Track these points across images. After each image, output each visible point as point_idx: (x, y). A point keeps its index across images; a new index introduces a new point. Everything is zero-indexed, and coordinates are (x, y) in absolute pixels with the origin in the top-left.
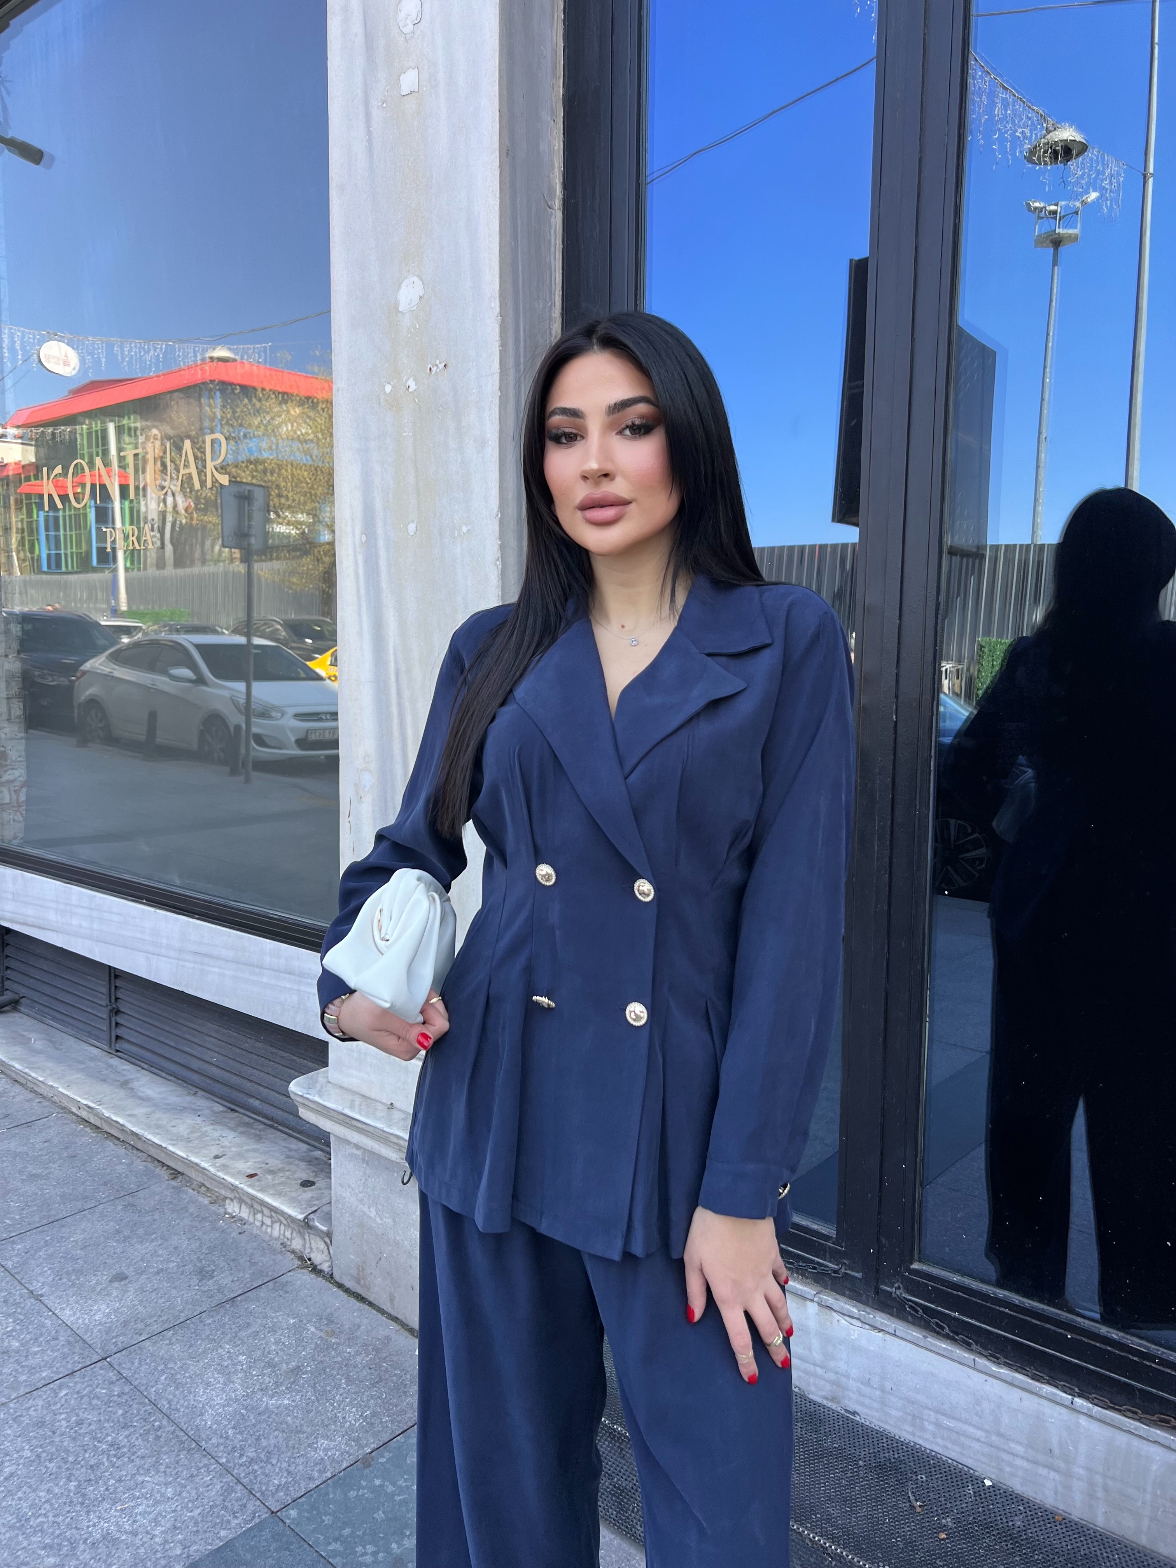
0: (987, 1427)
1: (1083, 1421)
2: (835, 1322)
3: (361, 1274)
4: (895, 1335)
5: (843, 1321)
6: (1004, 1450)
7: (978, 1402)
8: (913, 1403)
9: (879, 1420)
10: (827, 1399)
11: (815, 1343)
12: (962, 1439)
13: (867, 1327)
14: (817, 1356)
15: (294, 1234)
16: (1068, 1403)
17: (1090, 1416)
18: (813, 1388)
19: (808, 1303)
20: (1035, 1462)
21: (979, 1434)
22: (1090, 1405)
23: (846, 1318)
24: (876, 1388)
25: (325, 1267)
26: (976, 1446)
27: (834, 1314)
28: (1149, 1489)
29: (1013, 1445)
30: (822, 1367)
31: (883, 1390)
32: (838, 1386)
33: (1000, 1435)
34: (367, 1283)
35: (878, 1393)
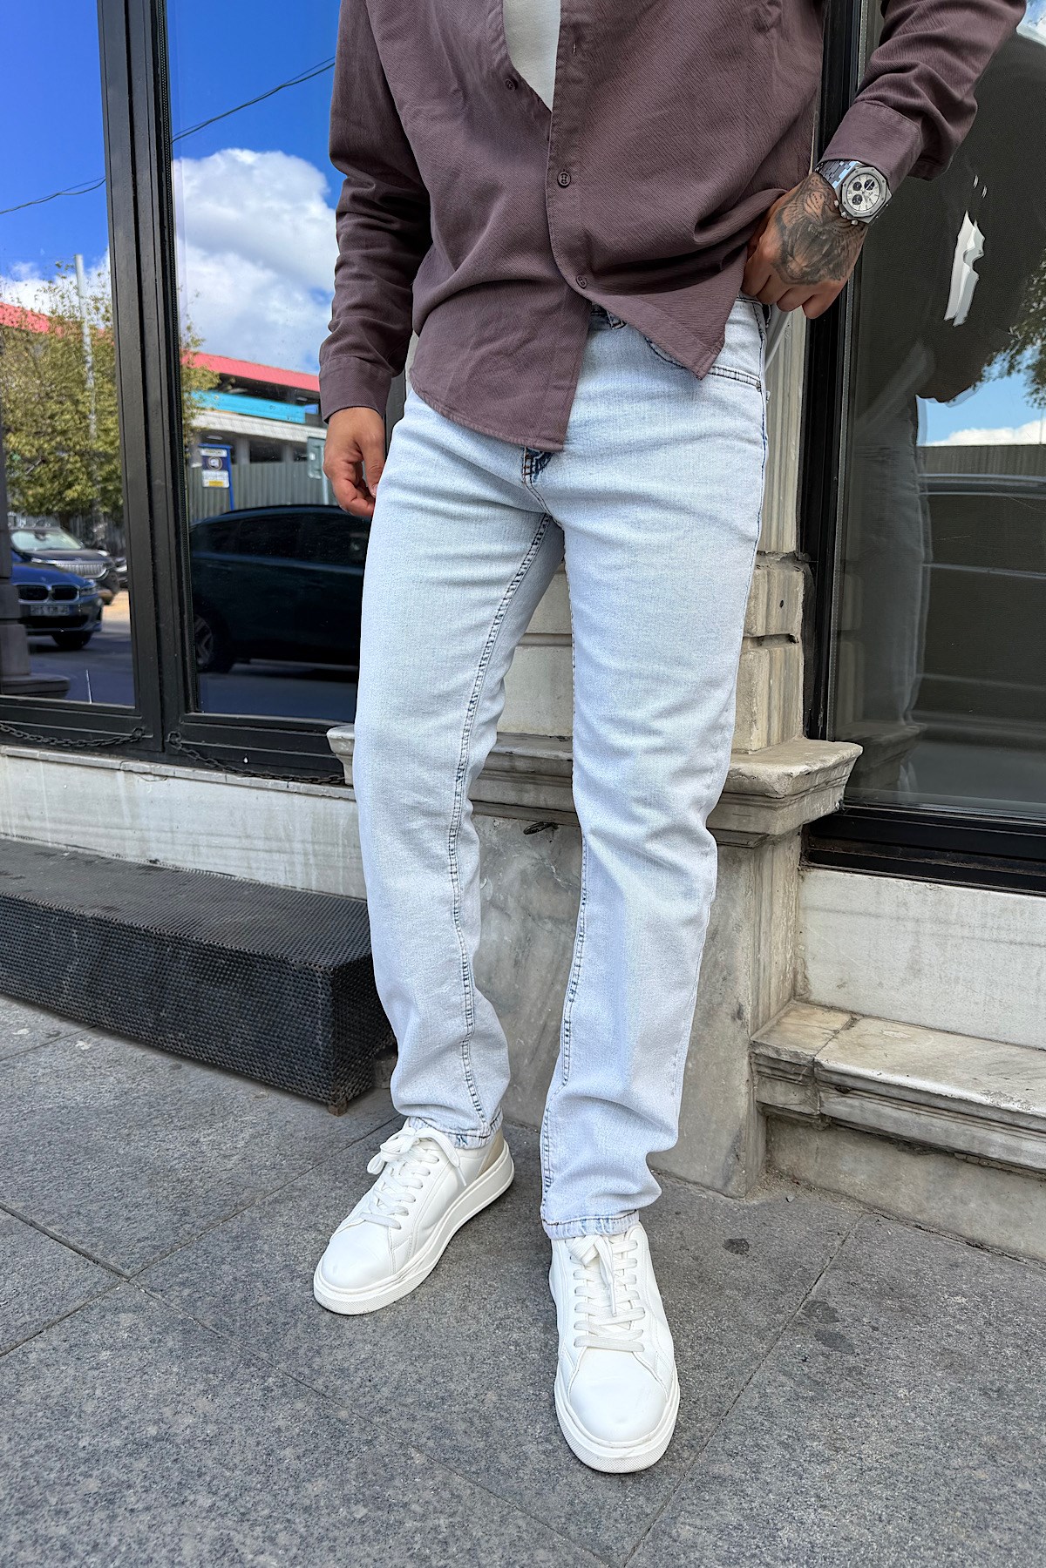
0: (239, 834)
1: (297, 798)
2: (136, 783)
4: (174, 777)
5: (141, 780)
6: (251, 849)
7: (232, 814)
8: (191, 834)
9: (173, 860)
10: (138, 856)
11: (125, 808)
12: (225, 851)
13: (157, 778)
14: (127, 821)
16: (285, 788)
17: (300, 793)
18: (128, 851)
19: (118, 773)
20: (270, 851)
21: (233, 842)
22: (299, 784)
23: (144, 776)
24: (167, 832)
26: (234, 853)
27: (135, 776)
28: (340, 842)
29: (256, 842)
30: (131, 829)
31: (172, 832)
32: (143, 841)
33: (248, 837)
35: (170, 835)
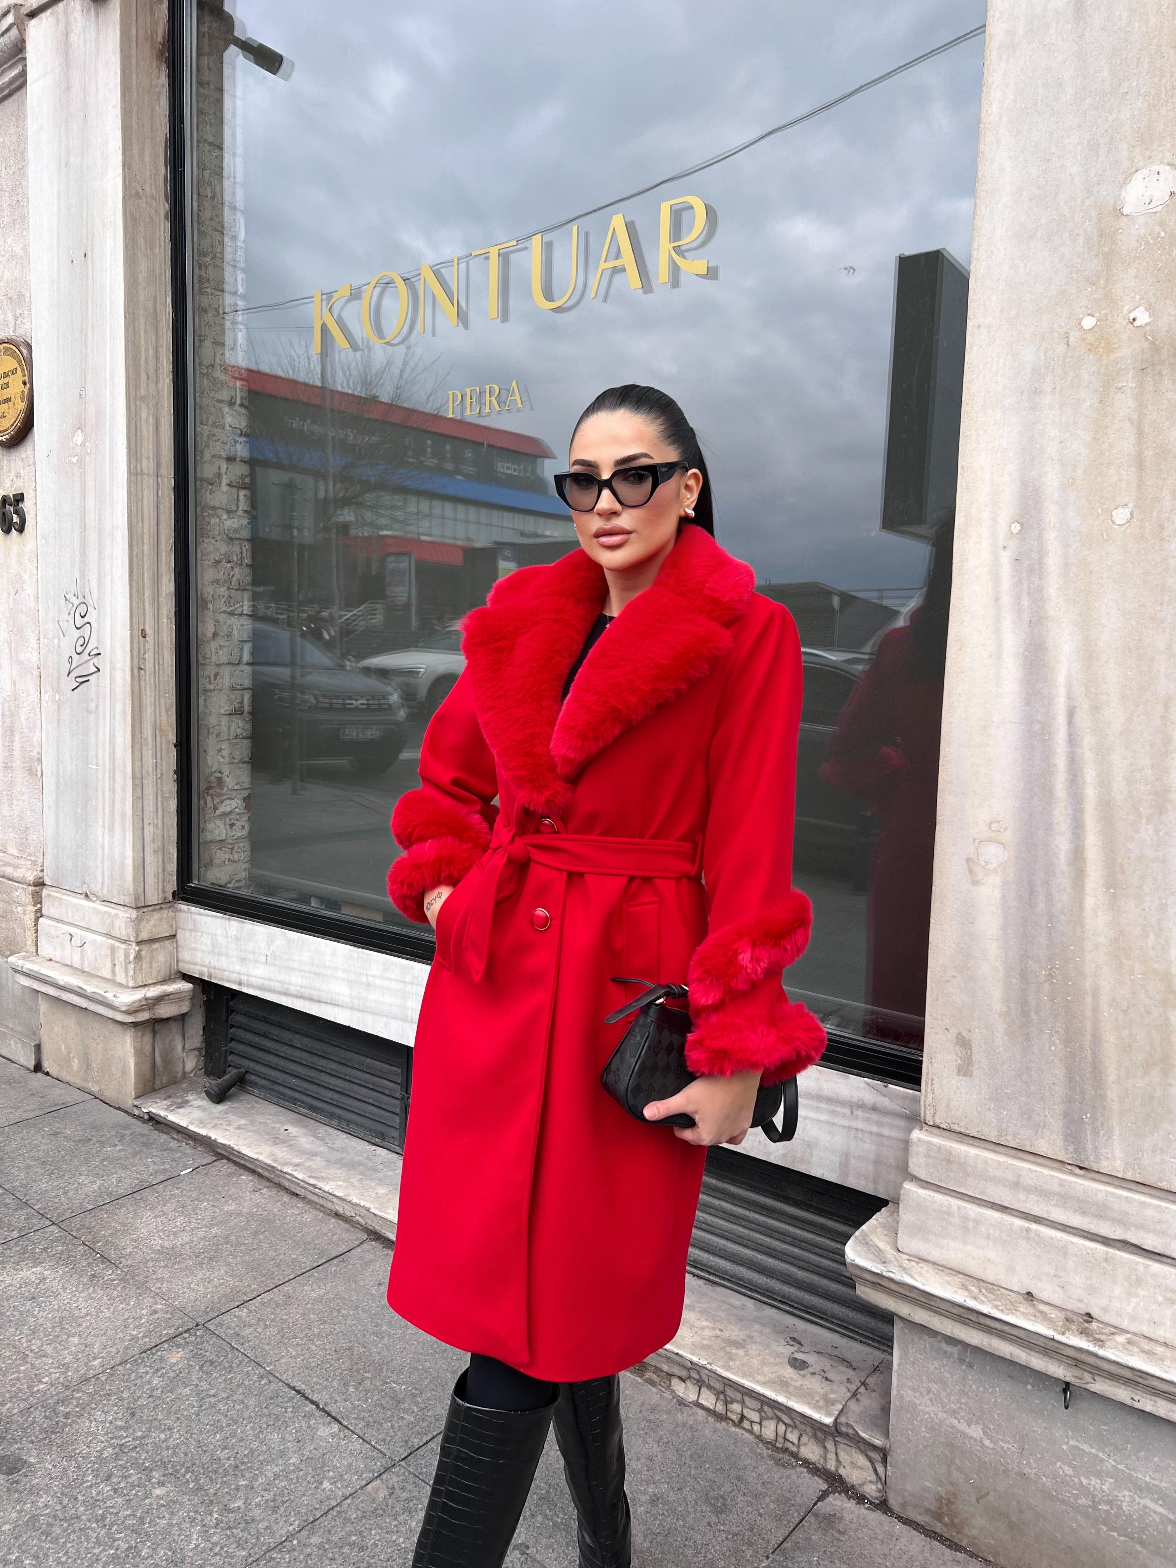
3: (945, 1508)
15: (804, 1439)
25: (871, 1490)
34: (956, 1521)
